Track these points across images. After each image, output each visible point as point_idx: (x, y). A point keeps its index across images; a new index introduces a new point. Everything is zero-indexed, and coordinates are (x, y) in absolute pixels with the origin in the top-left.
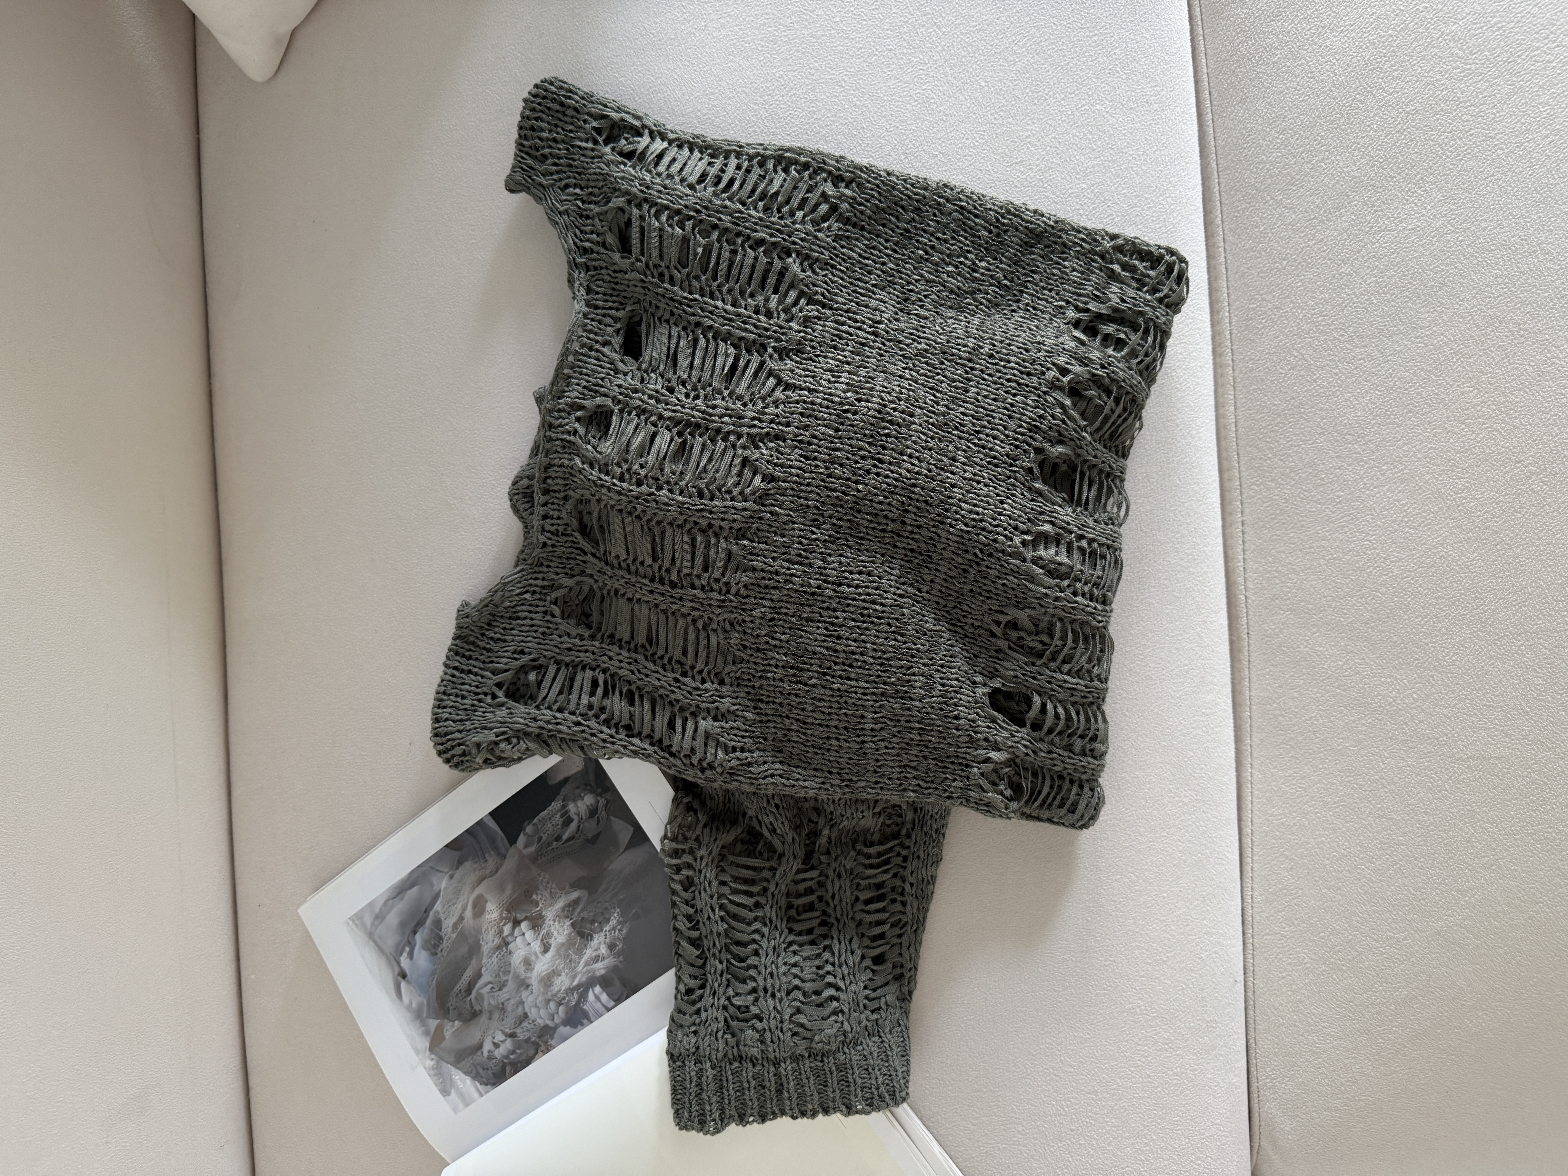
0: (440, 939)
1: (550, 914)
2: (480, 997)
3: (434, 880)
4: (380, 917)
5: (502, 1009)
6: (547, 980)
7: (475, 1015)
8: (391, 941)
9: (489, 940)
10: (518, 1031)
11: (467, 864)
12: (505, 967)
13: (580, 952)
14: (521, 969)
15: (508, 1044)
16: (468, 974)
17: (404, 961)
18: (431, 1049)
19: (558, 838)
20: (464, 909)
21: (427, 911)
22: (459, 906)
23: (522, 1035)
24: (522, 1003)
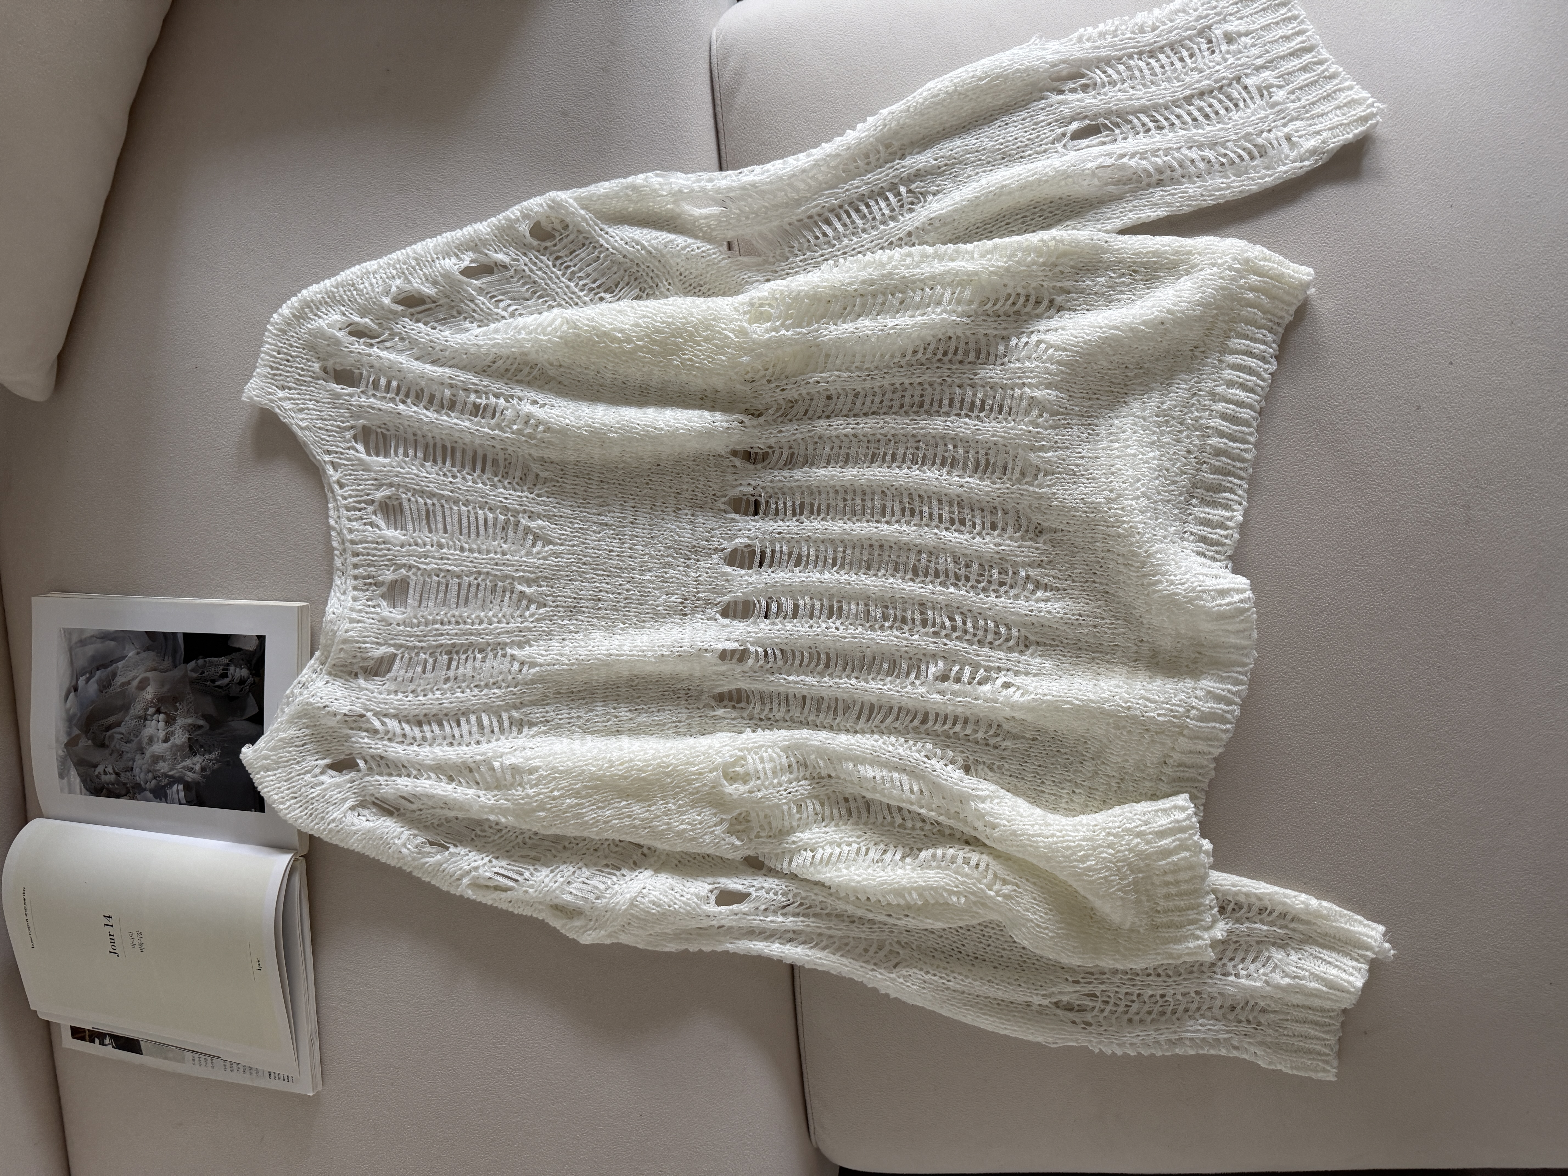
0: (110, 685)
1: (181, 721)
2: (111, 737)
3: (127, 647)
4: (83, 643)
5: (121, 754)
6: (156, 759)
7: (102, 745)
8: (81, 662)
9: (137, 709)
10: (122, 775)
11: (152, 654)
12: (137, 732)
13: (184, 758)
14: (146, 740)
15: (113, 777)
16: (112, 719)
17: (82, 681)
18: (67, 745)
19: (213, 681)
20: (134, 678)
21: (113, 662)
22: (132, 674)
23: (123, 779)
24: (134, 761)
